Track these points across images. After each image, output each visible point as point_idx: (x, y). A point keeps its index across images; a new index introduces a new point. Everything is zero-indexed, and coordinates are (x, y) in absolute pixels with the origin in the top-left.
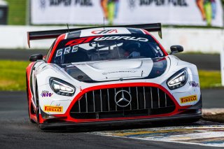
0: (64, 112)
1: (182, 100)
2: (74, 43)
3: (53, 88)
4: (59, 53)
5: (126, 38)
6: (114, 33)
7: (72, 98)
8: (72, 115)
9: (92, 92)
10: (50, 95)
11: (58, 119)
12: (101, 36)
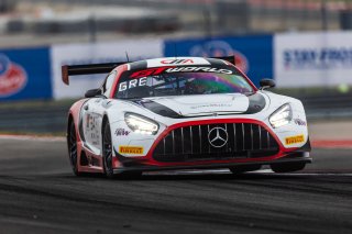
0: (145, 153)
2: (141, 75)
4: (123, 87)
5: (206, 69)
6: (189, 63)
9: (179, 129)
10: (127, 133)
12: (173, 67)
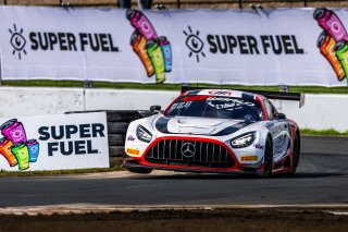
0: (140, 155)
1: (243, 158)
3: (138, 134)
7: (148, 144)
8: (146, 159)
9: (163, 141)
10: (134, 140)
11: (136, 161)
